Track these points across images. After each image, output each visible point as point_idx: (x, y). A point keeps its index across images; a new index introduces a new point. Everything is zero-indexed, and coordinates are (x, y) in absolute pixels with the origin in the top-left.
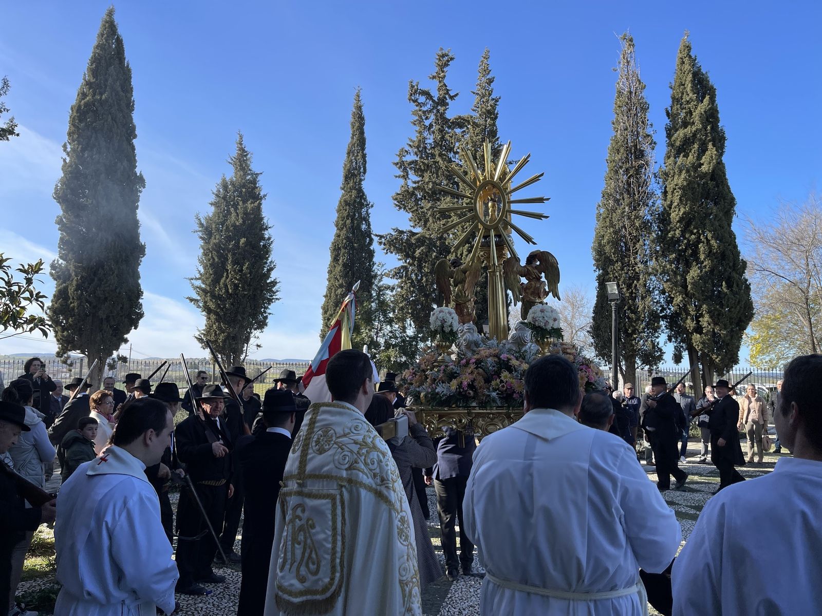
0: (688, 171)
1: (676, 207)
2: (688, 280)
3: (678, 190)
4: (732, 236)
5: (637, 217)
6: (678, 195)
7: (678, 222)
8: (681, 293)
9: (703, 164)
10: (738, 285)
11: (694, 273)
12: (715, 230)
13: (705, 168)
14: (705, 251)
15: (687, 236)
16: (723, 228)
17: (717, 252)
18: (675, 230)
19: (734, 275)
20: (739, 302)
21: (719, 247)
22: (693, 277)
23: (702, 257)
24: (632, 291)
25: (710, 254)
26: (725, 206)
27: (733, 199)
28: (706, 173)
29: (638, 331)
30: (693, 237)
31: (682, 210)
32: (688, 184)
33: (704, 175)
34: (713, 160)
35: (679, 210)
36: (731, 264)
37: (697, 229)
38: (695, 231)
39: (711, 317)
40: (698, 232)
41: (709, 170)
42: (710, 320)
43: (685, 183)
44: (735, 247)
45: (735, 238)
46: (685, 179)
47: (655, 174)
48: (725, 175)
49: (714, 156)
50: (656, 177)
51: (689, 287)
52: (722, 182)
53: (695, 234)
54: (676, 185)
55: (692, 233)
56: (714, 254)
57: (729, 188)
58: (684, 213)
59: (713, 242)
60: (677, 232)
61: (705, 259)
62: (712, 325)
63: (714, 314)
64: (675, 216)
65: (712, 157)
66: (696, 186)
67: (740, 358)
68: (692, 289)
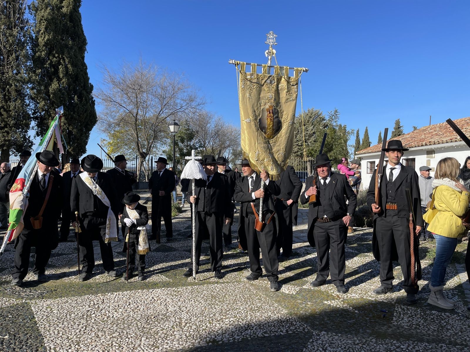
0: (53, 10)
1: (42, 34)
2: (50, 91)
3: (44, 21)
4: (84, 66)
5: (11, 35)
6: (44, 25)
7: (44, 45)
8: (44, 99)
9: (63, 7)
10: (86, 100)
11: (54, 86)
12: (71, 58)
13: (64, 10)
14: (63, 71)
15: (51, 58)
16: (77, 57)
17: (72, 73)
18: (41, 52)
19: (84, 92)
20: (86, 111)
21: (73, 70)
22: (54, 89)
23: (61, 75)
24: (5, 94)
25: (67, 74)
26: (79, 43)
27: (85, 40)
28: (66, 14)
29: (9, 125)
30: (55, 59)
31: (47, 37)
32: (52, 19)
33: (65, 15)
34: (70, 5)
35: (45, 37)
36: (82, 85)
37: (58, 54)
38: (57, 55)
39: (66, 119)
40: (58, 56)
41: (67, 12)
42: (66, 121)
43: (50, 17)
44: (86, 74)
45: (86, 68)
46: (49, 13)
47: (29, 6)
48: (80, 21)
49: (71, 2)
50: (29, 9)
51: (51, 96)
52: (78, 25)
53: (56, 58)
54: (43, 17)
55: (54, 57)
56: (70, 75)
57: (83, 32)
58: (48, 40)
59: (69, 66)
60: (43, 53)
61: (63, 77)
62: (67, 125)
63: (68, 117)
64: (41, 41)
65: (70, 3)
66: (59, 22)
67: (87, 149)
68: (53, 97)
